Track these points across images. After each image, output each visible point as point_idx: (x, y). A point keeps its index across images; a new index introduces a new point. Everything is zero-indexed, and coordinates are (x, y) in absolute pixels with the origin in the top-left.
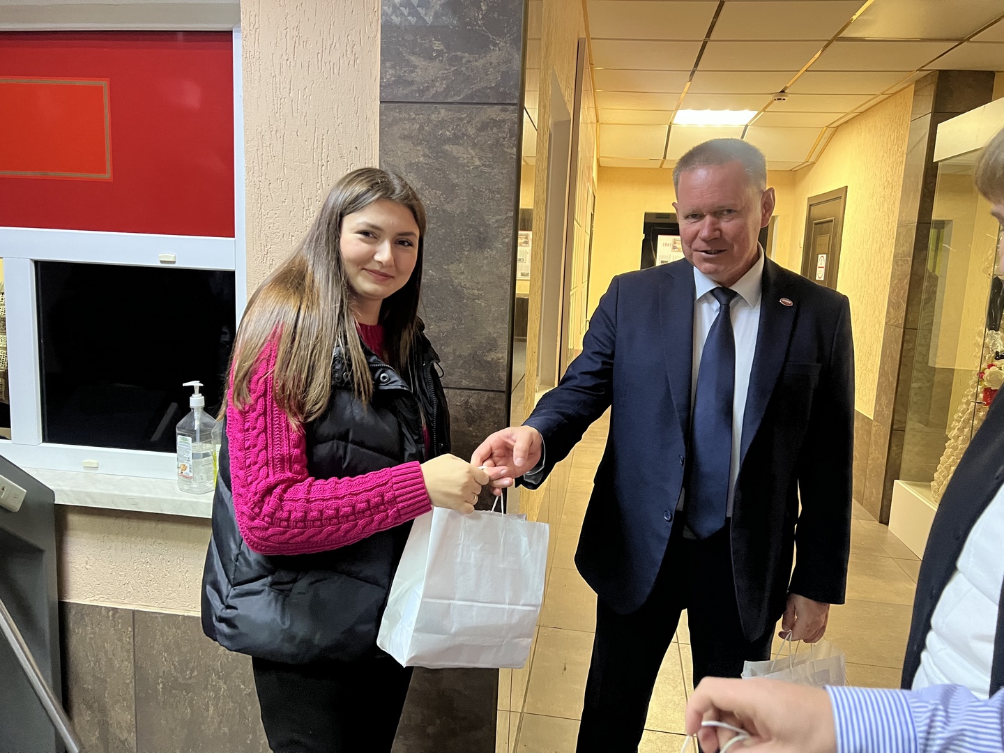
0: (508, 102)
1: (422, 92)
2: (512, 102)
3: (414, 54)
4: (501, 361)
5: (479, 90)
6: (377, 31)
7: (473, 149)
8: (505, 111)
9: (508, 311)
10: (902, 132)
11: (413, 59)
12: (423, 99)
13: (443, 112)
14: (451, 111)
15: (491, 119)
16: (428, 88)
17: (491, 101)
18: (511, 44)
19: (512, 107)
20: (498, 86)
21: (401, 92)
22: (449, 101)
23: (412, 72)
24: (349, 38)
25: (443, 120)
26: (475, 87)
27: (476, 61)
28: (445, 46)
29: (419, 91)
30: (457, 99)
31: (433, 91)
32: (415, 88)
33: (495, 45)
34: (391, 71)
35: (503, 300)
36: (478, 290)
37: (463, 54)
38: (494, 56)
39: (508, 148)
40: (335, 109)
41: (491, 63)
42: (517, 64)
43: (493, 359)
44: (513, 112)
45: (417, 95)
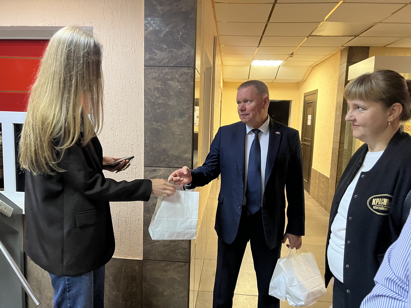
0: (190, 66)
1: (159, 63)
2: (191, 66)
3: (156, 49)
4: (189, 157)
5: (179, 62)
6: (143, 41)
7: (178, 82)
8: (189, 69)
9: (191, 139)
10: (336, 69)
11: (156, 51)
12: (160, 65)
13: (167, 70)
14: (170, 69)
15: (184, 72)
16: (161, 61)
17: (184, 66)
18: (190, 46)
19: (191, 68)
20: (186, 61)
21: (152, 63)
22: (169, 66)
23: (156, 56)
24: (133, 43)
25: (167, 73)
26: (178, 61)
27: (178, 52)
28: (167, 47)
29: (158, 62)
30: (172, 65)
31: (163, 62)
32: (157, 61)
33: (185, 46)
34: (148, 55)
35: (189, 135)
36: (181, 132)
37: (174, 50)
38: (185, 50)
39: (190, 82)
40: (128, 68)
41: (184, 53)
42: (193, 53)
43: (186, 156)
44: (192, 70)
45: (158, 64)
